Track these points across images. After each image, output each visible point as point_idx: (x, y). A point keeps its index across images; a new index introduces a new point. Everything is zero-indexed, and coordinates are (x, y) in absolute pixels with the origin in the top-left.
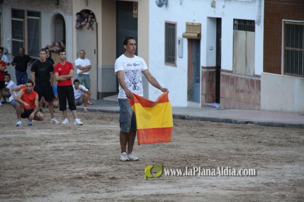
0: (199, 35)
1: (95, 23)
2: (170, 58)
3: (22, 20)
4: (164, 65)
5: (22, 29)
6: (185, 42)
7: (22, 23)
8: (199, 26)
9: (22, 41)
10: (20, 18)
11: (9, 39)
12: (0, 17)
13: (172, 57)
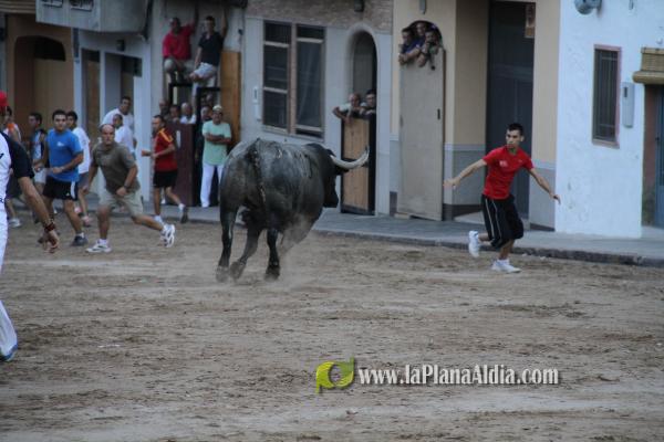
2: (605, 127)
3: (285, 45)
4: (590, 143)
5: (284, 65)
6: (640, 92)
7: (284, 52)
9: (285, 92)
10: (282, 42)
11: (256, 88)
12: (240, 40)
13: (608, 126)
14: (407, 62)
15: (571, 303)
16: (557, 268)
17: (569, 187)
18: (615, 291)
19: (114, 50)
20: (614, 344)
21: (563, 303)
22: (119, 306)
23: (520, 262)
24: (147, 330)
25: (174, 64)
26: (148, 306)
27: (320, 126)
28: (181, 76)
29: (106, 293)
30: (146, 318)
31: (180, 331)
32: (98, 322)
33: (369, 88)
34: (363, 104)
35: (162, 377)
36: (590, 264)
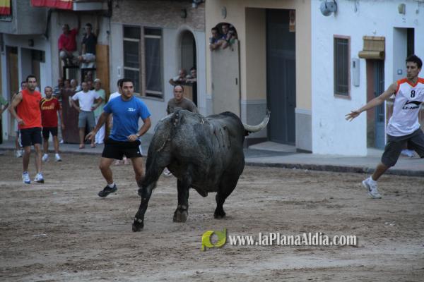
0: (383, 54)
1: (236, 41)
2: (342, 87)
3: (137, 40)
4: (334, 98)
5: (137, 53)
6: (363, 64)
7: (136, 44)
8: (383, 40)
9: (138, 70)
10: (135, 38)
11: (119, 67)
12: (108, 37)
13: (344, 86)
14: (215, 49)
15: (328, 198)
16: (316, 176)
17: (321, 125)
18: (354, 190)
19: (27, 46)
20: (358, 224)
21: (323, 199)
22: (42, 210)
23: (292, 173)
24: (63, 224)
25: (66, 54)
26: (61, 209)
27: (161, 91)
28: (71, 62)
29: (33, 202)
30: (61, 216)
31: (83, 224)
32: (31, 220)
33: (192, 66)
34: (188, 76)
35: (76, 254)
36: (336, 174)
